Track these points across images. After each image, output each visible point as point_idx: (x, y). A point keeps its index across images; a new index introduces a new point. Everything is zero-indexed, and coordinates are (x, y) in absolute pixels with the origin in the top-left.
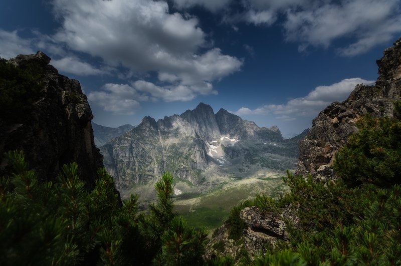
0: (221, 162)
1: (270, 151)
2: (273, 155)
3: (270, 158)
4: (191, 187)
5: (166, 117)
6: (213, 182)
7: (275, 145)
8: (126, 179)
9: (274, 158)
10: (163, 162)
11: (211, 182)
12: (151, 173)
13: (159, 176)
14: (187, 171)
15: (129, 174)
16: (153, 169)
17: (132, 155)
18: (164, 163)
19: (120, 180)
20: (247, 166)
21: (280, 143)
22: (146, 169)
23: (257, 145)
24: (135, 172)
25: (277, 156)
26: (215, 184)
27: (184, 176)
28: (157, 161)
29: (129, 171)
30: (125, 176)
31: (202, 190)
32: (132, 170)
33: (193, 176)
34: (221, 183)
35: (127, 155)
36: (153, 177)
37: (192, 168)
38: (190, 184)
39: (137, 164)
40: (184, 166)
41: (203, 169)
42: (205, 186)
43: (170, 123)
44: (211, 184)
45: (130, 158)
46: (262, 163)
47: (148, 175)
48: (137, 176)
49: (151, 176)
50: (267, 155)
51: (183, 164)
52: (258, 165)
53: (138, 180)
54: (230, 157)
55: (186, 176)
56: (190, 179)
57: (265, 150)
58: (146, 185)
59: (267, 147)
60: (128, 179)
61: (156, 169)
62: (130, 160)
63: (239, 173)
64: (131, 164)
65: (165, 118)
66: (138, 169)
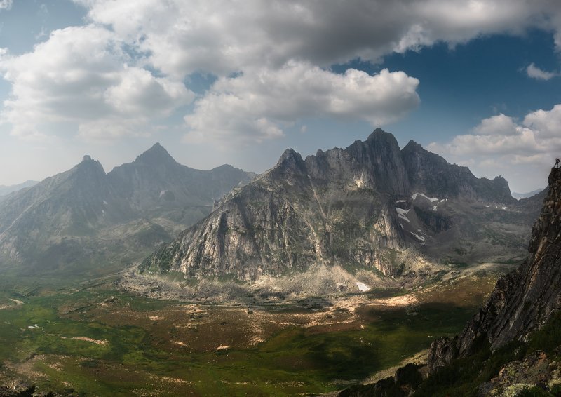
0: (419, 238)
1: (499, 218)
2: (505, 226)
3: (502, 230)
4: (383, 280)
5: (320, 152)
6: (421, 271)
7: (504, 208)
8: (272, 260)
9: (507, 230)
10: (327, 233)
11: (416, 271)
12: (310, 252)
13: (325, 259)
14: (372, 252)
15: (275, 252)
16: (313, 245)
17: (276, 218)
18: (329, 236)
19: (263, 260)
20: (469, 245)
21: (511, 205)
22: (302, 245)
23: (476, 208)
24: (284, 249)
25: (511, 226)
26: (425, 275)
27: (367, 261)
28: (316, 231)
29: (274, 247)
30: (270, 254)
31: (403, 284)
32: (280, 246)
33: (383, 262)
34: (436, 273)
35: (268, 219)
36: (315, 259)
37: (380, 247)
38: (379, 274)
39: (285, 236)
40: (366, 242)
41: (398, 249)
42: (407, 279)
43: (327, 162)
44: (418, 274)
45: (273, 225)
46: (492, 239)
47: (306, 256)
48: (289, 256)
49: (312, 257)
50: (495, 225)
51: (362, 240)
52: (487, 242)
53: (291, 262)
54: (433, 230)
55: (371, 260)
56: (377, 266)
57: (490, 216)
58: (305, 272)
59: (492, 212)
60: (275, 260)
61: (317, 246)
62: (273, 227)
63: (458, 255)
64: (276, 235)
65: (318, 153)
66: (289, 244)
